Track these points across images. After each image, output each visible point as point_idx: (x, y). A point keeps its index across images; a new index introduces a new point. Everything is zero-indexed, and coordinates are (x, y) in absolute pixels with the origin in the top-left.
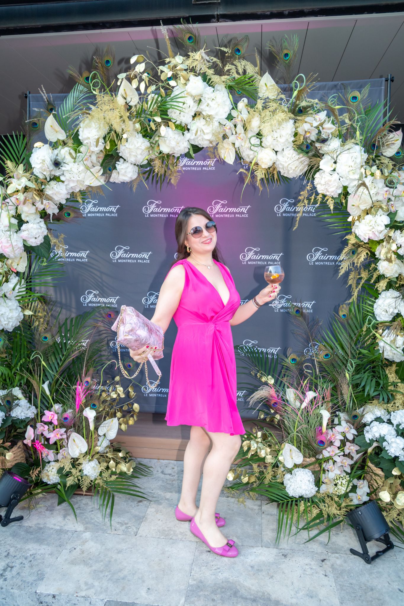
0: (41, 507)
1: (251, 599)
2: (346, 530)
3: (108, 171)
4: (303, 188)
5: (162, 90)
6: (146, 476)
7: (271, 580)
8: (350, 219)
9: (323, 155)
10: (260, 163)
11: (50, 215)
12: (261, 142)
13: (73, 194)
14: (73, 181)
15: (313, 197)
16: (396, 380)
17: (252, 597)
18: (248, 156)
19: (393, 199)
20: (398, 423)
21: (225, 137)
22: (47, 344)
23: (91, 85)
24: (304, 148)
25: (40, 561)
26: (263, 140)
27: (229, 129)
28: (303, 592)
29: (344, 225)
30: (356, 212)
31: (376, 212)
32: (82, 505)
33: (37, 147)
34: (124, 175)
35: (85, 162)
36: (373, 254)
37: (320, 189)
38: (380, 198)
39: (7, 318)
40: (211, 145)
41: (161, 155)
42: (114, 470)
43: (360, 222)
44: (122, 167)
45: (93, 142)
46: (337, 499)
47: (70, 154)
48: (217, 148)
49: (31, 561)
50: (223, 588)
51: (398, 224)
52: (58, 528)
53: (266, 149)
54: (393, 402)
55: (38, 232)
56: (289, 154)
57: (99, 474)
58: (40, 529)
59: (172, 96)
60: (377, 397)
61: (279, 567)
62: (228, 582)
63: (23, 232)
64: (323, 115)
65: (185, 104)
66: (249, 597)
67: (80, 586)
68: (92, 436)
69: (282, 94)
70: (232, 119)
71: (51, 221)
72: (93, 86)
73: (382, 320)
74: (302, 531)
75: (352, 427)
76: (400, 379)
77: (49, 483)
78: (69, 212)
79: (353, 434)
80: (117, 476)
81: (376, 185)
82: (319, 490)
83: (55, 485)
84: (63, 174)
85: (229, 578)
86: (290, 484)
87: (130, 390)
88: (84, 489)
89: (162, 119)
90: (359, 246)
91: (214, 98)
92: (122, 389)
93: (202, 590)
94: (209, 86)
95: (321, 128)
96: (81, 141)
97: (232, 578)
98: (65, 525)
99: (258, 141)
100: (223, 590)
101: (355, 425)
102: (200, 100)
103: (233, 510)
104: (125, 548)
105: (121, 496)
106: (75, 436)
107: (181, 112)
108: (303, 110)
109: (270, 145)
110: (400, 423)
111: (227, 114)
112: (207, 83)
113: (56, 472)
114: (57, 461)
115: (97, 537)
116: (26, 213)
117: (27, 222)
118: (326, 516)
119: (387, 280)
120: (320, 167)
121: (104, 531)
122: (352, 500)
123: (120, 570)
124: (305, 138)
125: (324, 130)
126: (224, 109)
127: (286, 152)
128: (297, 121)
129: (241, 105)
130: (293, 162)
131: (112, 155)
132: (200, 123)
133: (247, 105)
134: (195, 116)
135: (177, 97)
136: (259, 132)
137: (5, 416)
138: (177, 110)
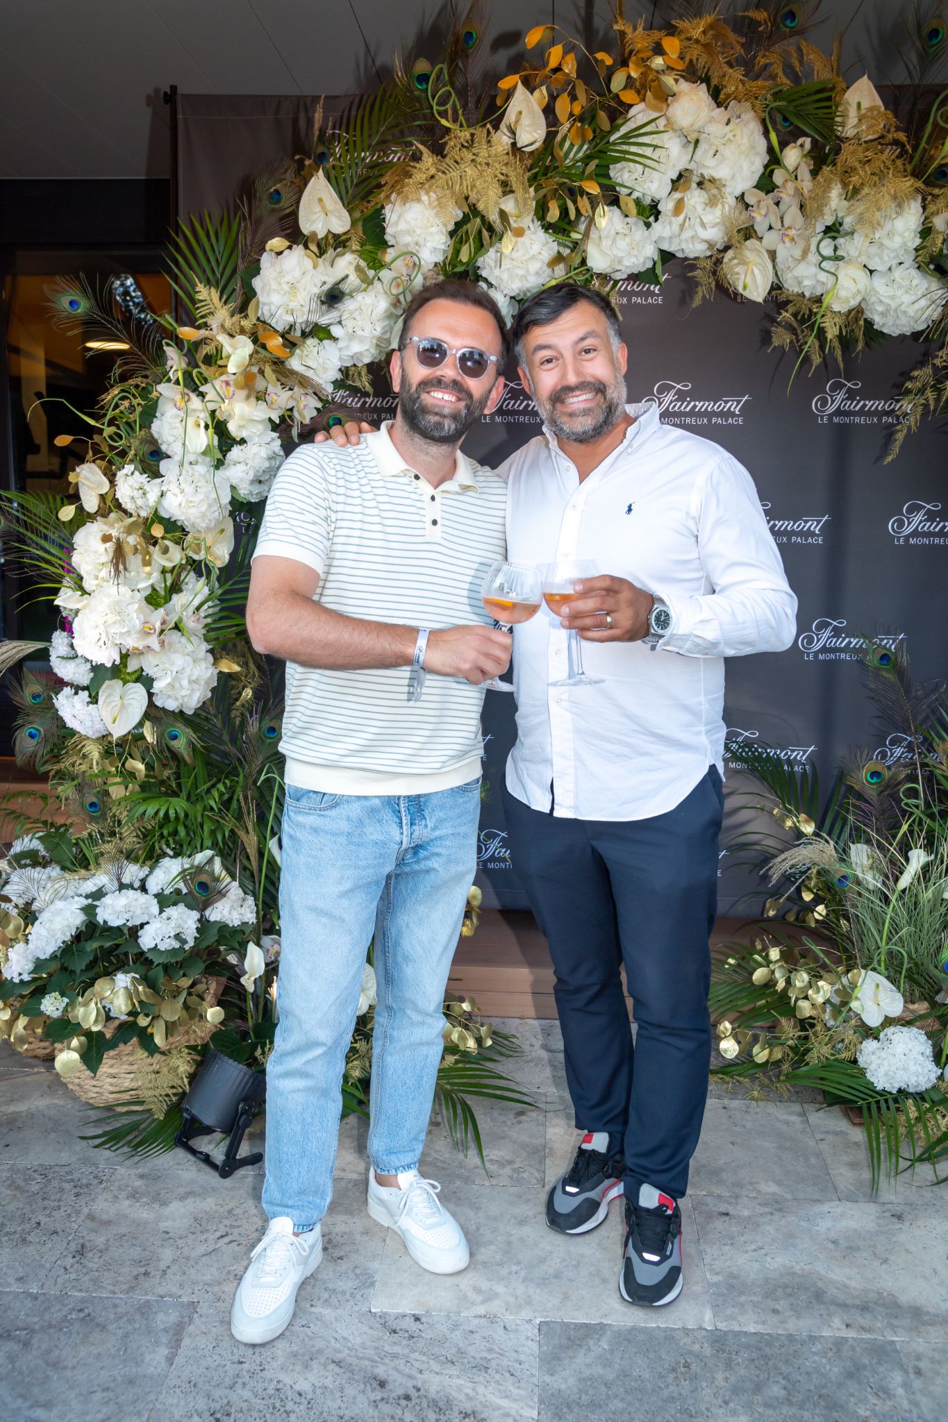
1: (857, 1307)
5: (602, 115)
6: (511, 1056)
7: (885, 1266)
10: (827, 300)
11: (296, 421)
12: (836, 249)
13: (345, 371)
14: (360, 339)
17: (858, 1302)
18: (799, 280)
21: (748, 233)
23: (434, 104)
27: (765, 216)
33: (271, 250)
39: (190, 682)
40: (708, 254)
47: (358, 269)
48: (723, 260)
50: (786, 1286)
53: (848, 265)
56: (903, 279)
59: (626, 128)
61: (895, 1239)
62: (794, 1274)
63: (233, 467)
65: (658, 150)
66: (849, 1302)
67: (465, 1297)
69: (898, 129)
70: (771, 190)
71: (295, 438)
72: (437, 105)
74: (917, 1164)
78: (339, 415)
80: (456, 1057)
84: (340, 322)
85: (792, 1267)
86: (878, 1061)
89: (601, 186)
91: (732, 138)
93: (741, 1293)
94: (719, 105)
96: (387, 237)
97: (798, 1267)
99: (828, 245)
100: (789, 1290)
102: (697, 142)
103: (744, 1126)
107: (647, 169)
109: (858, 256)
111: (757, 177)
112: (716, 99)
115: (455, 1193)
116: (241, 418)
117: (243, 441)
121: (468, 1180)
126: (753, 163)
127: (898, 274)
128: (929, 198)
129: (792, 156)
130: (914, 298)
131: (465, 274)
132: (695, 198)
133: (805, 156)
134: (679, 181)
135: (642, 131)
136: (834, 224)
137: (200, 921)
138: (637, 165)
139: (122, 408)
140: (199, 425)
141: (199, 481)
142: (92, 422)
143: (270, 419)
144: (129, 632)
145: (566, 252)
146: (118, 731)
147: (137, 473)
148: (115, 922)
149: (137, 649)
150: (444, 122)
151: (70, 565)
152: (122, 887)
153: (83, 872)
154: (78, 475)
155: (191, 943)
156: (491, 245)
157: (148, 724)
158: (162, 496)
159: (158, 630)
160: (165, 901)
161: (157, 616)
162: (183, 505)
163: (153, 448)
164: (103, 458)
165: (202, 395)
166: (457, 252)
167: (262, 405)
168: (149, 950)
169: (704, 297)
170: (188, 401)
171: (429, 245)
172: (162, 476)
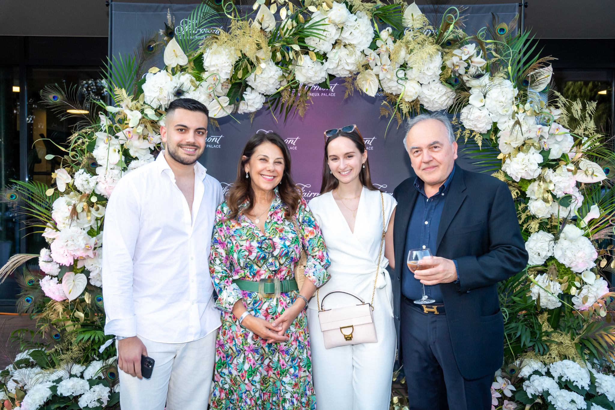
3: (235, 102)
5: (301, 16)
8: (500, 157)
9: (470, 88)
10: (402, 96)
12: (405, 74)
15: (459, 132)
16: (549, 329)
18: (390, 88)
19: (546, 136)
20: (559, 375)
21: (367, 67)
23: (225, 9)
24: (453, 82)
27: (374, 60)
29: (492, 163)
30: (508, 150)
31: (529, 150)
33: (151, 72)
34: (251, 106)
36: (523, 194)
37: (468, 125)
38: (532, 135)
40: (350, 75)
41: (295, 85)
43: (512, 160)
44: (250, 97)
47: (192, 81)
48: (357, 78)
51: (551, 163)
53: (411, 82)
54: (548, 354)
56: (435, 88)
59: (311, 22)
60: (533, 348)
64: (471, 49)
65: (326, 32)
70: (375, 50)
72: (226, 9)
73: (534, 264)
75: (510, 382)
76: (553, 328)
79: (511, 391)
81: (527, 122)
89: (300, 46)
91: (358, 27)
94: (352, 13)
95: (470, 61)
96: (205, 67)
99: (402, 73)
101: (513, 380)
102: (343, 28)
107: (321, 40)
108: (452, 42)
109: (415, 77)
110: (562, 375)
111: (369, 43)
112: (350, 10)
116: (136, 147)
117: (136, 158)
119: (539, 221)
120: (469, 102)
124: (454, 72)
125: (473, 64)
126: (367, 38)
127: (433, 85)
128: (444, 53)
129: (385, 34)
130: (440, 96)
131: (240, 84)
132: (341, 52)
133: (390, 35)
134: (336, 45)
135: (319, 24)
136: (404, 64)
137: (110, 392)
138: (317, 38)
139: (79, 143)
140: (115, 151)
141: (115, 177)
142: (63, 149)
143: (150, 148)
144: (78, 249)
145: (287, 75)
146: (71, 298)
147: (85, 173)
148: (66, 394)
149: (82, 257)
150: (230, 16)
151: (51, 217)
152: (71, 376)
153: (52, 369)
154: (56, 174)
155: (106, 404)
156: (252, 71)
157: (87, 294)
158: (97, 184)
159: (93, 248)
160: (92, 383)
161: (93, 241)
162: (107, 188)
163: (93, 161)
164: (68, 167)
165: (117, 137)
166: (236, 73)
167: (146, 141)
168: (84, 408)
169: (349, 94)
170: (111, 140)
171: (224, 71)
172: (97, 175)
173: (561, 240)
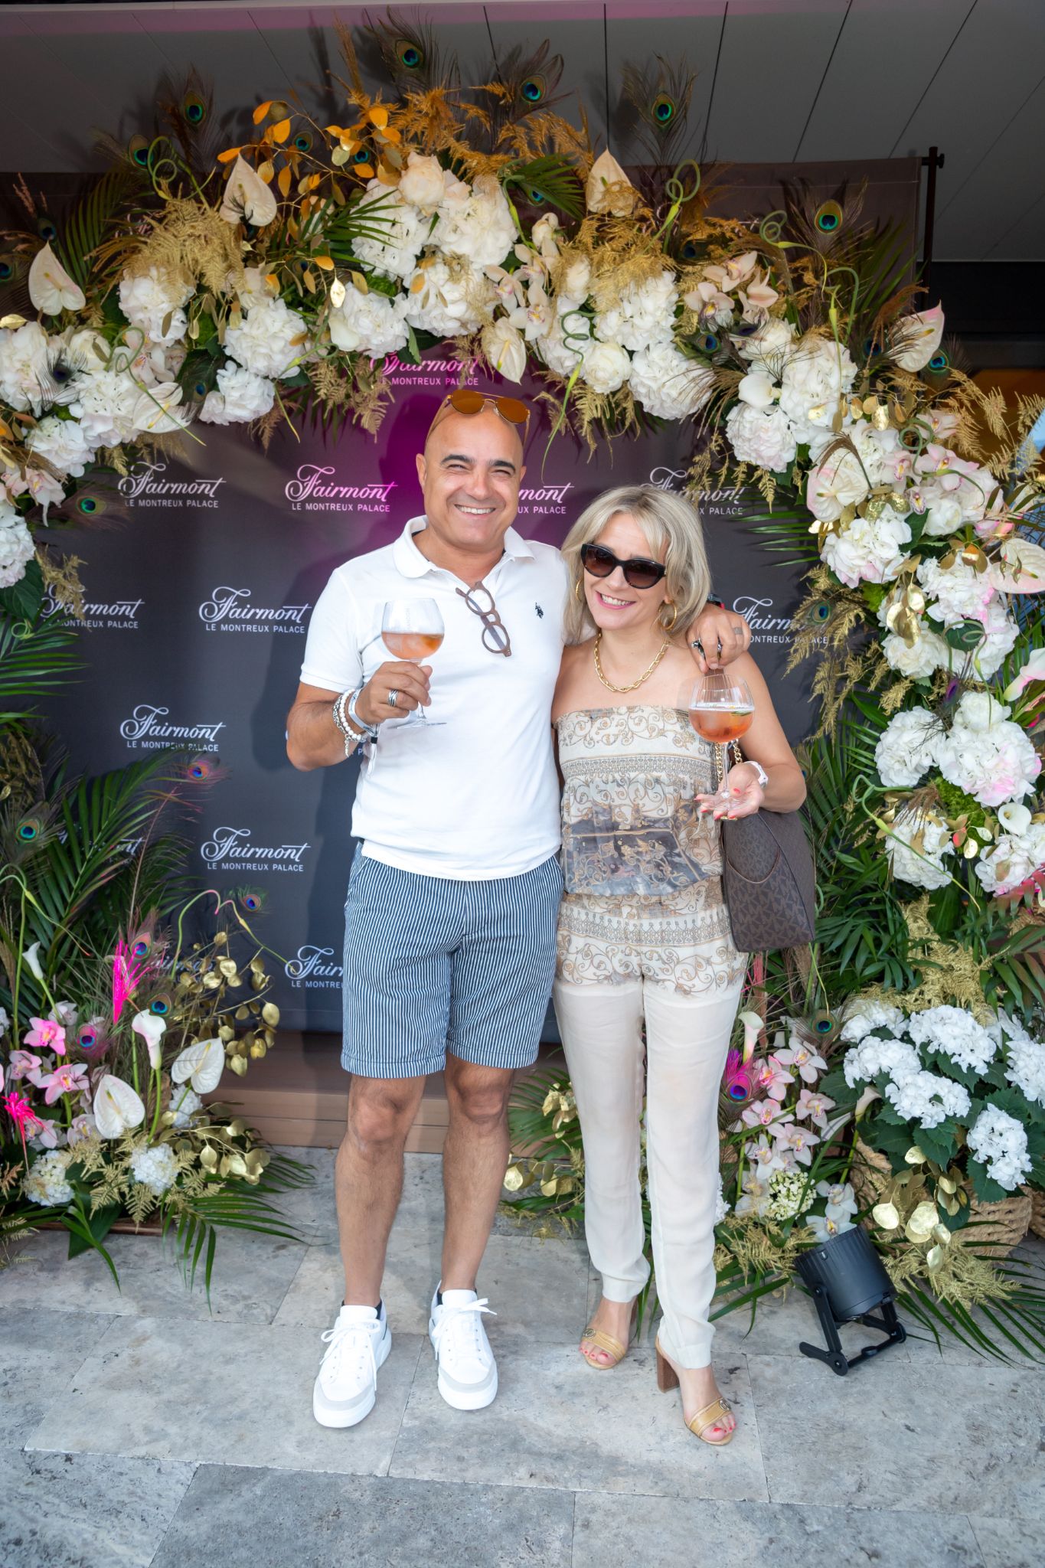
0: (25, 1263)
1: (551, 1456)
2: (795, 1305)
3: (196, 395)
4: (699, 446)
5: (337, 189)
6: (297, 1187)
7: (602, 1414)
8: (814, 529)
9: (749, 363)
10: (590, 382)
11: (41, 506)
12: (593, 327)
13: (102, 453)
14: (104, 419)
15: (724, 471)
16: (929, 935)
17: (555, 1450)
18: (560, 360)
19: (918, 480)
20: (924, 1040)
21: (499, 313)
22: (33, 846)
23: (154, 174)
24: (702, 345)
25: (29, 1384)
26: (597, 321)
27: (510, 293)
28: (678, 1438)
29: (801, 543)
30: (829, 512)
31: (880, 513)
32: (132, 1258)
33: (7, 327)
34: (237, 405)
35: (135, 371)
36: (872, 617)
37: (743, 451)
38: (887, 476)
40: (465, 333)
41: (334, 355)
42: (213, 1171)
43: (838, 537)
44: (233, 383)
45: (158, 319)
46: (775, 1230)
47: (96, 347)
48: (480, 340)
49: (6, 1384)
50: (485, 1433)
51: (932, 544)
52: (72, 1309)
53: (605, 346)
54: (918, 990)
55: (11, 551)
56: (663, 359)
57: (174, 1179)
58: (27, 1312)
59: (362, 203)
60: (879, 978)
61: (625, 1386)
62: (498, 1420)
64: (746, 263)
65: (398, 226)
66: (547, 1450)
67: (132, 1436)
68: (155, 1085)
69: (645, 205)
70: (518, 268)
71: (46, 523)
72: (157, 174)
73: (895, 785)
75: (815, 1051)
76: (940, 934)
77: (43, 1203)
78: (93, 499)
79: (818, 1069)
80: (221, 1186)
81: (877, 444)
82: (733, 1209)
83: (60, 1209)
84: (78, 401)
85: (501, 1412)
87: (254, 969)
88: (138, 1217)
89: (338, 263)
90: (839, 598)
91: (472, 213)
92: (232, 964)
93: (433, 1439)
94: (461, 179)
95: (741, 295)
96: (125, 315)
97: (506, 1413)
98: (89, 1303)
99: (584, 325)
100: (485, 1437)
101: (825, 1046)
102: (436, 217)
103: (518, 1264)
104: (242, 1352)
105: (231, 1235)
106: (110, 1083)
107: (387, 247)
108: (697, 249)
109: (615, 336)
110: (931, 1039)
111: (505, 254)
112: (455, 172)
113: (62, 1176)
114: (65, 1148)
115: (172, 1328)
118: (746, 1271)
119: (907, 684)
120: (741, 396)
121: (191, 1315)
122: (813, 1233)
123: (233, 1400)
124: (703, 320)
125: (751, 302)
126: (497, 239)
127: (656, 354)
128: (683, 276)
131: (204, 352)
132: (436, 275)
133: (556, 231)
134: (423, 256)
135: (377, 205)
136: (587, 303)
138: (375, 241)
150: (162, 194)
173: (957, 729)
